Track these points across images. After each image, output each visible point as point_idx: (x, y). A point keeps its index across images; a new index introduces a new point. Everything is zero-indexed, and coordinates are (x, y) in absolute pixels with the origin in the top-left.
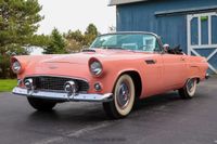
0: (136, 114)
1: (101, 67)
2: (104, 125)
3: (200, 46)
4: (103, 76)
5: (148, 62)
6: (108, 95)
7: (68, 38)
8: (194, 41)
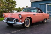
0: (31, 27)
1: (21, 16)
2: (22, 30)
3: (49, 11)
4: (22, 18)
5: (34, 15)
6: (23, 23)
7: (22, 9)
8: (48, 10)
